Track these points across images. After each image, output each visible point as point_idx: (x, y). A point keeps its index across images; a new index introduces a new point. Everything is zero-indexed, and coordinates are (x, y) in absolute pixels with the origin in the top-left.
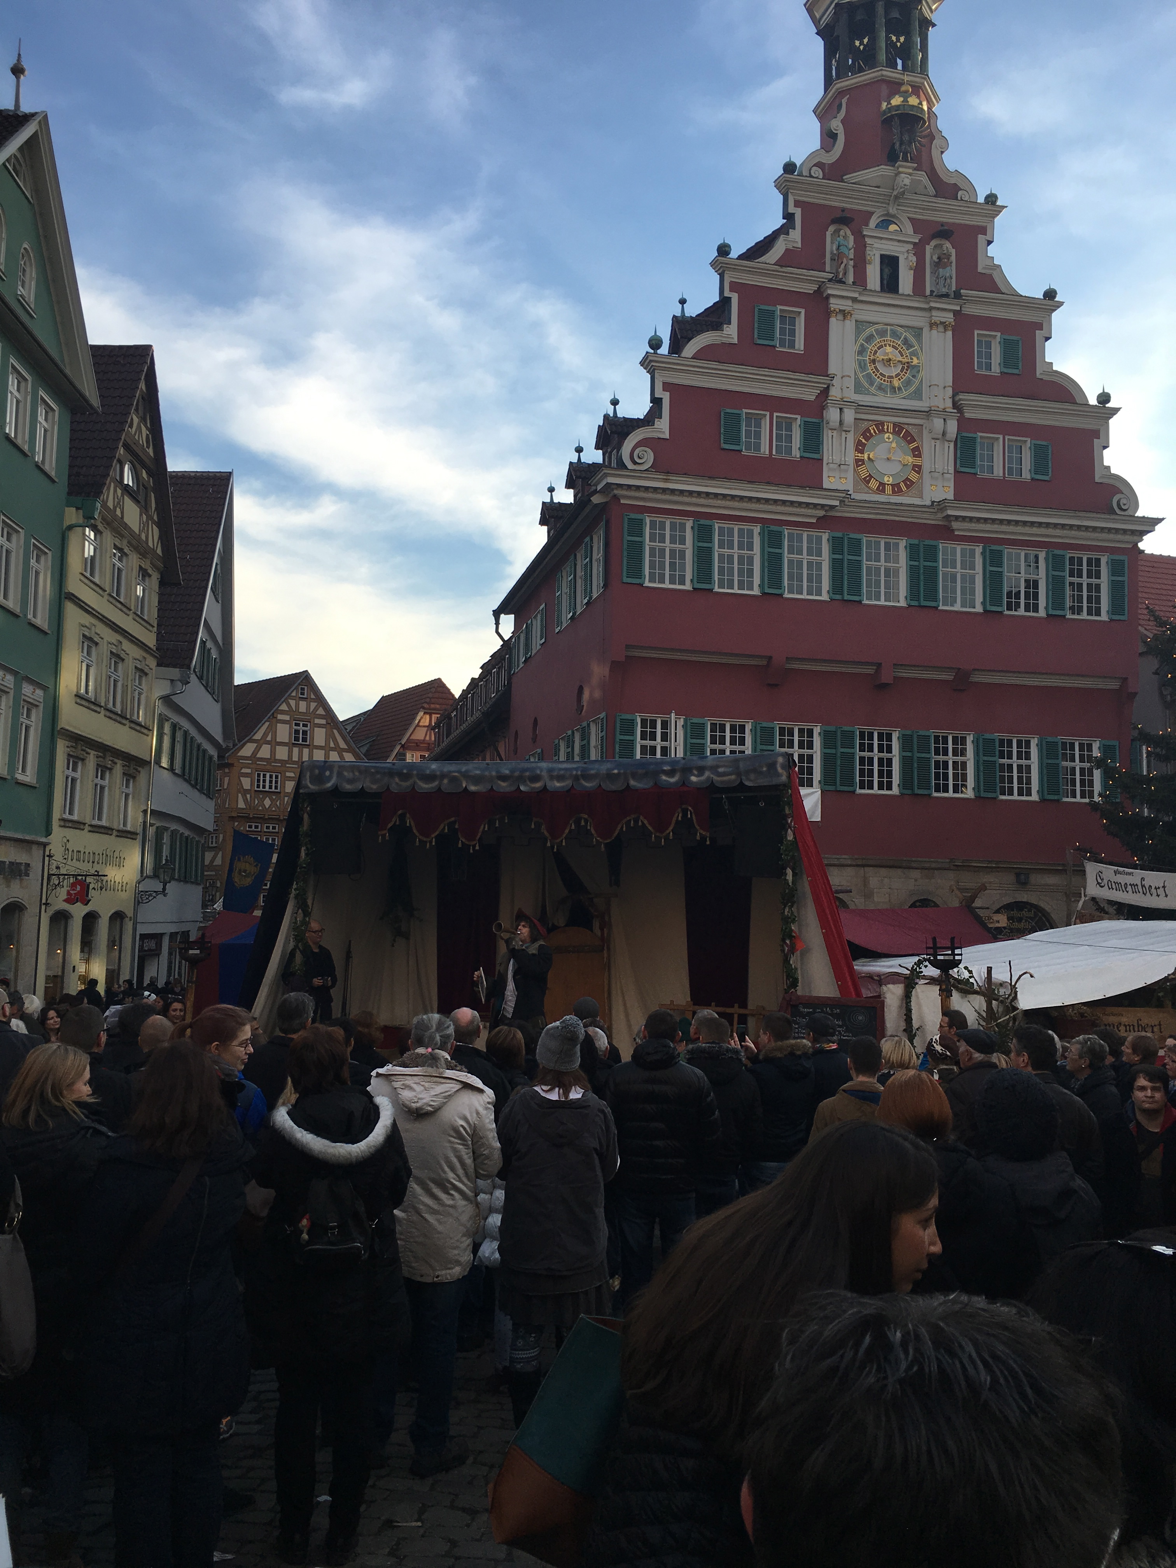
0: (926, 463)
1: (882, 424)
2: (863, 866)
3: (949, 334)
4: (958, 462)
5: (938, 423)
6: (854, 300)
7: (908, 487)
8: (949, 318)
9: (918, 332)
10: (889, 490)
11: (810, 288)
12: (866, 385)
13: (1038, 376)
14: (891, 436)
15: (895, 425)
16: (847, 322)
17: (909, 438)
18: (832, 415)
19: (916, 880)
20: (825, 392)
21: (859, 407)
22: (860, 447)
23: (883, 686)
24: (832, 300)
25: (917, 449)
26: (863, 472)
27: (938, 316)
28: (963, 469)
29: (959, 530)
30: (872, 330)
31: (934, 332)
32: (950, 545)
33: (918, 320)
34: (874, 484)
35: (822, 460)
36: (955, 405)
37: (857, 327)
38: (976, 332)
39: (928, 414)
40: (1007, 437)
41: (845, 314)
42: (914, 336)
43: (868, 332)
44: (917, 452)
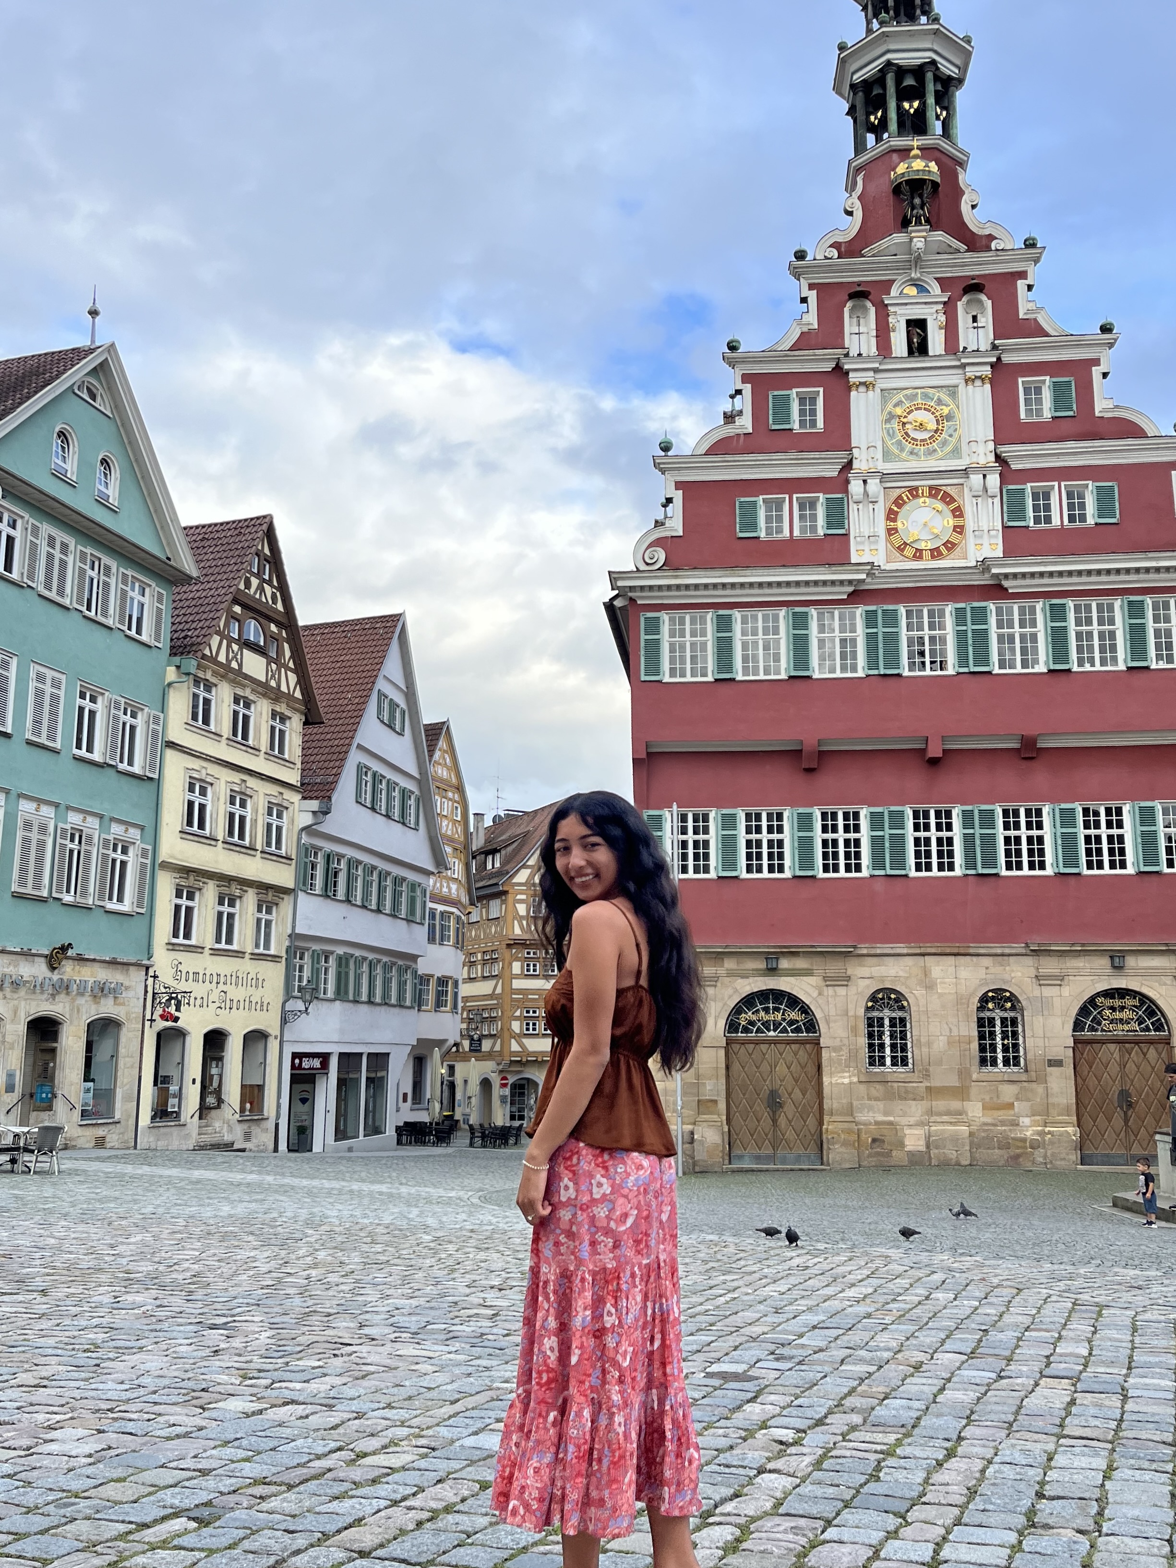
0: (970, 523)
1: (916, 488)
2: (923, 955)
3: (988, 387)
4: (1005, 515)
5: (976, 479)
6: (876, 371)
7: (948, 549)
8: (987, 371)
9: (952, 391)
10: (927, 555)
11: (828, 367)
12: (896, 451)
13: (1097, 414)
14: (927, 500)
15: (931, 488)
16: (870, 393)
17: (948, 499)
18: (856, 487)
19: (987, 968)
20: (848, 466)
21: (884, 477)
22: (891, 516)
23: (934, 762)
24: (851, 375)
25: (958, 508)
26: (897, 542)
27: (971, 372)
28: (1011, 524)
29: (1012, 588)
30: (901, 396)
31: (970, 387)
32: (1004, 604)
33: (954, 378)
34: (909, 552)
35: (847, 535)
36: (998, 458)
37: (883, 397)
38: (1020, 380)
39: (966, 472)
40: (1063, 484)
41: (867, 386)
42: (949, 395)
43: (896, 399)
44: (958, 513)
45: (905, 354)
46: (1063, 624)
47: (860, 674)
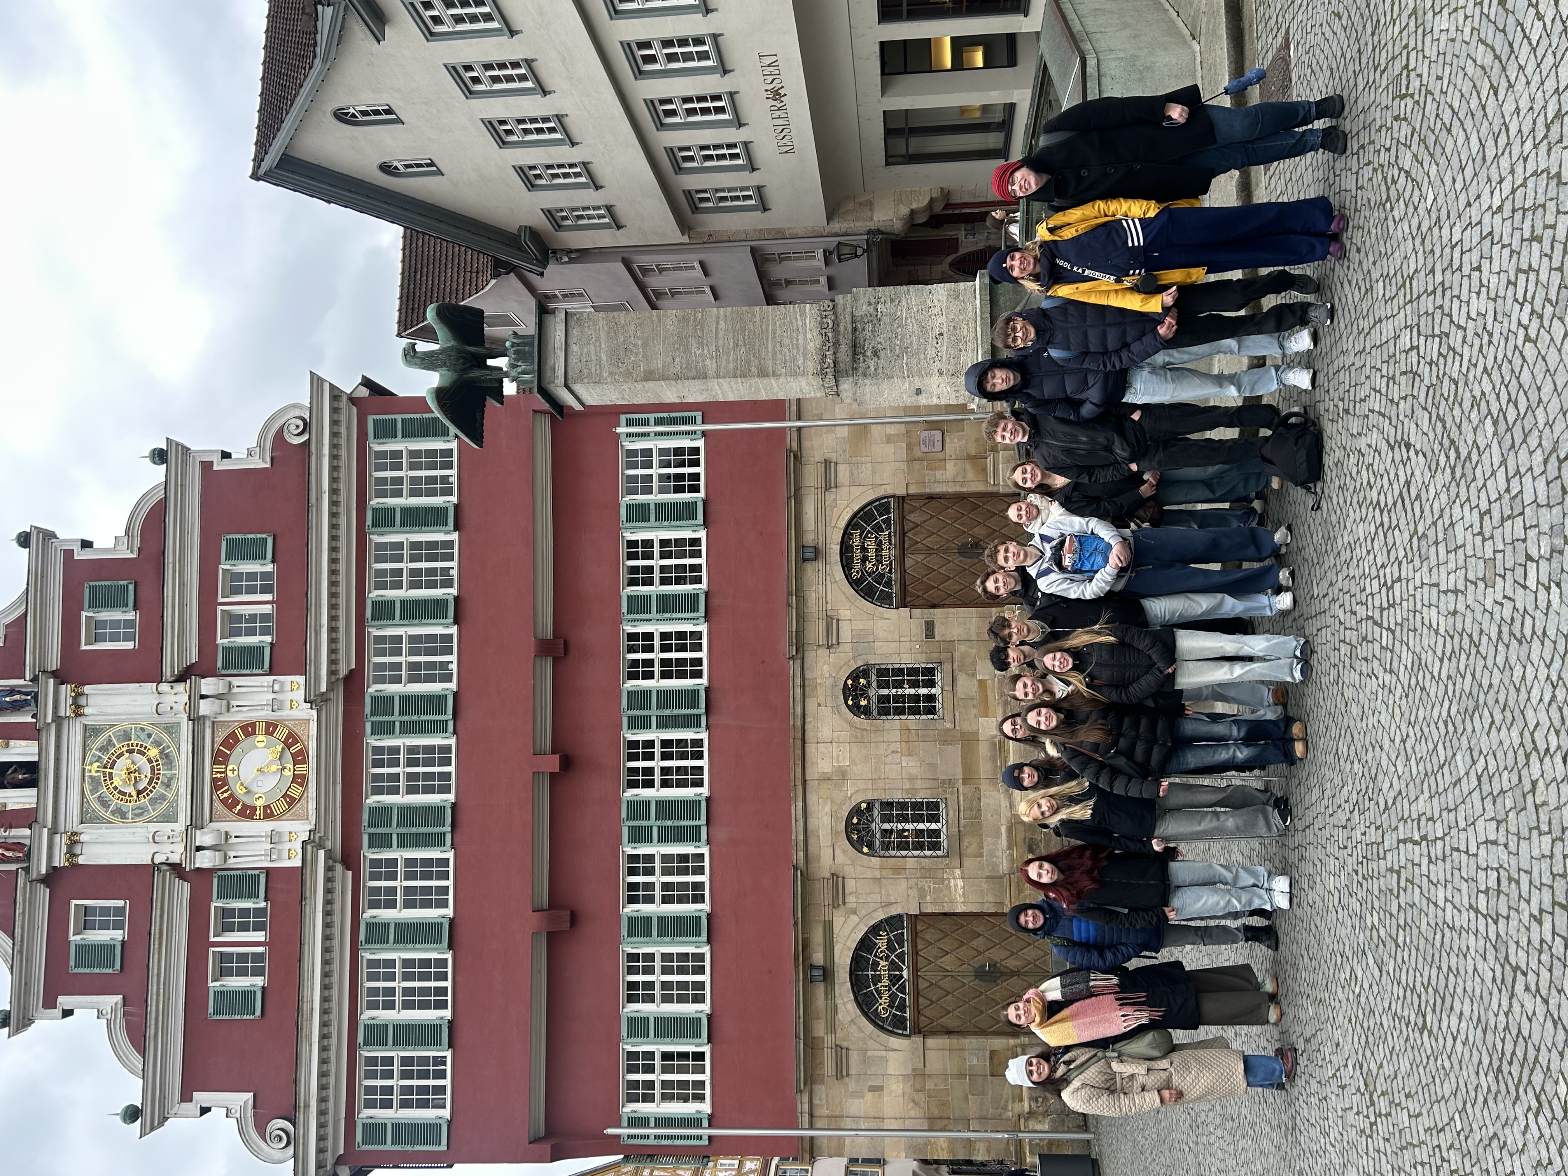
0: (264, 715)
1: (214, 781)
2: (804, 781)
3: (87, 689)
4: (255, 672)
5: (205, 708)
6: (53, 832)
7: (295, 742)
8: (66, 690)
9: (91, 732)
10: (301, 769)
11: (43, 894)
12: (165, 804)
13: (134, 556)
14: (230, 767)
15: (215, 762)
16: (83, 838)
17: (231, 741)
18: (204, 860)
19: (819, 705)
20: (176, 868)
21: (195, 824)
22: (248, 813)
23: (567, 763)
24: (56, 864)
25: (244, 728)
26: (282, 806)
27: (66, 709)
28: (267, 665)
29: (348, 663)
30: (92, 798)
31: (87, 711)
32: (369, 673)
33: (75, 734)
34: (296, 791)
35: (268, 871)
36: (181, 678)
37: (91, 821)
38: (84, 647)
39: (196, 720)
40: (221, 600)
41: (73, 841)
42: (96, 736)
43: (96, 805)
44: (249, 729)
45: (33, 792)
46: (398, 605)
47: (450, 855)
